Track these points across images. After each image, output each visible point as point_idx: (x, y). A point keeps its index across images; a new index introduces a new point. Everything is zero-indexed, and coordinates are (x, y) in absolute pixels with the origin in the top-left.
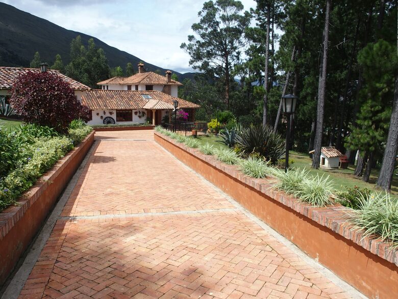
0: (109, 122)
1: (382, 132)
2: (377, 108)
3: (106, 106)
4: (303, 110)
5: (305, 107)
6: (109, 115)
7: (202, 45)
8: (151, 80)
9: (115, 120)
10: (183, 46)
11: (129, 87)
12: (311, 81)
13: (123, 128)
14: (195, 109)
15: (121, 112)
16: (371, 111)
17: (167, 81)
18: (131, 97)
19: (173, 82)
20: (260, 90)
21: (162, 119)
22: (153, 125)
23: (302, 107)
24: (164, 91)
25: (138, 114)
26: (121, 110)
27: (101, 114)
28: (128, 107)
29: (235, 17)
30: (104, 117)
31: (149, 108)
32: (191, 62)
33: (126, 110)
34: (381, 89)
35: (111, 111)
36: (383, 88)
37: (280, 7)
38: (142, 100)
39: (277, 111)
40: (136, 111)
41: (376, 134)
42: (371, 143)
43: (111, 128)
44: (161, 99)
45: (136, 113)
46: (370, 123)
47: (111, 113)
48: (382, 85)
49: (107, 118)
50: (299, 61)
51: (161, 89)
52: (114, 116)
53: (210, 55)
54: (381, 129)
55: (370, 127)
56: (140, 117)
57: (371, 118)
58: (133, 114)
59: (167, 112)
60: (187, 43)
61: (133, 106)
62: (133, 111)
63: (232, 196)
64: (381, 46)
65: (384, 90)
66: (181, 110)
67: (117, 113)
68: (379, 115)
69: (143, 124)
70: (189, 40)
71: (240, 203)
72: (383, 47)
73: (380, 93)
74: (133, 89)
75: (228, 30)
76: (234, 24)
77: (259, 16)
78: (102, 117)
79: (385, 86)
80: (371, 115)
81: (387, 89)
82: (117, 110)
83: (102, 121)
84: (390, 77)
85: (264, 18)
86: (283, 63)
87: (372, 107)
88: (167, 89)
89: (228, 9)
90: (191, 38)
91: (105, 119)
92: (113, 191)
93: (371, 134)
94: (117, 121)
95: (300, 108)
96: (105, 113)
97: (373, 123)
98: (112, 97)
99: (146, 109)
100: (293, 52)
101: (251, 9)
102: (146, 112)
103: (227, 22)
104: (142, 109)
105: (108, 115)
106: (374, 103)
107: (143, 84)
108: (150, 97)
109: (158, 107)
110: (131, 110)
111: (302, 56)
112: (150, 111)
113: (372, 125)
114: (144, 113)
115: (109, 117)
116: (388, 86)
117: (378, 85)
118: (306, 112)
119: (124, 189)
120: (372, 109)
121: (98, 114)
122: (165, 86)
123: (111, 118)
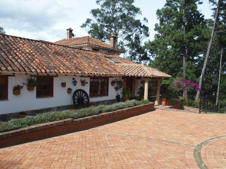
9: (88, 93)
17: (112, 46)
25: (116, 85)
27: (69, 85)
30: (74, 89)
35: (83, 79)
40: (113, 79)
45: (113, 83)
47: (83, 83)
49: (77, 91)
52: (87, 89)
56: (116, 89)
58: (110, 84)
59: (142, 82)
62: (110, 80)
67: (91, 83)
78: (69, 90)
83: (71, 97)
91: (75, 94)
96: (75, 83)
102: (122, 80)
105: (79, 86)
110: (108, 78)
115: (81, 90)
121: (64, 85)
123: (84, 91)
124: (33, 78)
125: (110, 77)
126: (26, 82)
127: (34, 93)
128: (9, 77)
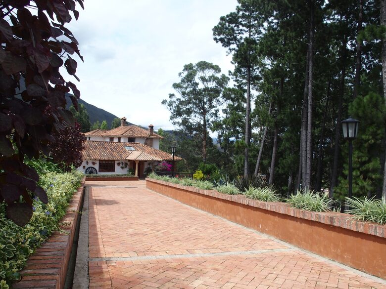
0: (91, 172)
1: (370, 182)
2: (364, 159)
3: (89, 156)
4: (283, 163)
5: (284, 161)
6: (91, 165)
7: (181, 103)
8: (133, 133)
9: (98, 170)
10: (164, 102)
11: (112, 139)
12: (289, 137)
13: (105, 178)
14: (177, 161)
15: (104, 162)
16: (358, 161)
17: (149, 134)
18: (114, 148)
19: (155, 135)
20: (241, 144)
21: (144, 170)
22: (136, 175)
23: (281, 160)
24: (146, 144)
25: (121, 165)
26: (104, 160)
27: (84, 164)
28: (111, 158)
29: (213, 78)
30: (87, 167)
31: (132, 159)
32: (172, 118)
33: (109, 160)
34: (367, 141)
35: (94, 161)
36: (368, 140)
37: (256, 70)
38: (125, 152)
39: (255, 165)
40: (118, 162)
41: (365, 184)
42: (361, 193)
43: (93, 178)
44: (144, 150)
45: (119, 164)
46: (359, 173)
47: (94, 163)
48: (367, 137)
49: (89, 168)
50: (279, 117)
51: (144, 141)
52: (97, 167)
53: (189, 112)
54: (369, 179)
55: (359, 177)
56: (122, 168)
57: (358, 169)
58: (116, 166)
59: (149, 164)
60: (169, 100)
61: (116, 156)
62: (116, 162)
63: (277, 236)
64: (371, 98)
65: (370, 142)
66: (164, 161)
67: (99, 163)
68: (367, 165)
69: (125, 175)
70: (170, 97)
71: (290, 242)
72: (374, 99)
73: (366, 145)
74: (116, 140)
75: (206, 89)
76: (212, 85)
77: (236, 78)
78: (84, 167)
79: (371, 137)
80: (358, 166)
81: (373, 141)
82: (100, 160)
83: (85, 170)
84: (375, 129)
85: (242, 79)
86: (263, 118)
87: (358, 158)
88: (149, 142)
89: (207, 71)
90: (171, 96)
91: (87, 169)
92: (137, 231)
93: (360, 184)
94: (99, 171)
95: (279, 161)
96: (87, 163)
97: (361, 173)
98: (96, 148)
99: (129, 160)
100: (270, 111)
101: (230, 72)
102: (129, 163)
103: (205, 83)
104: (126, 160)
106: (361, 154)
107: (126, 136)
108: (132, 148)
109: (141, 158)
110: (114, 161)
111: (282, 112)
112: (133, 162)
113: (360, 175)
114: (126, 164)
115: (92, 167)
116: (373, 138)
117: (363, 137)
118: (286, 165)
119: (147, 230)
120: (360, 160)
122: (147, 138)
123: (94, 168)
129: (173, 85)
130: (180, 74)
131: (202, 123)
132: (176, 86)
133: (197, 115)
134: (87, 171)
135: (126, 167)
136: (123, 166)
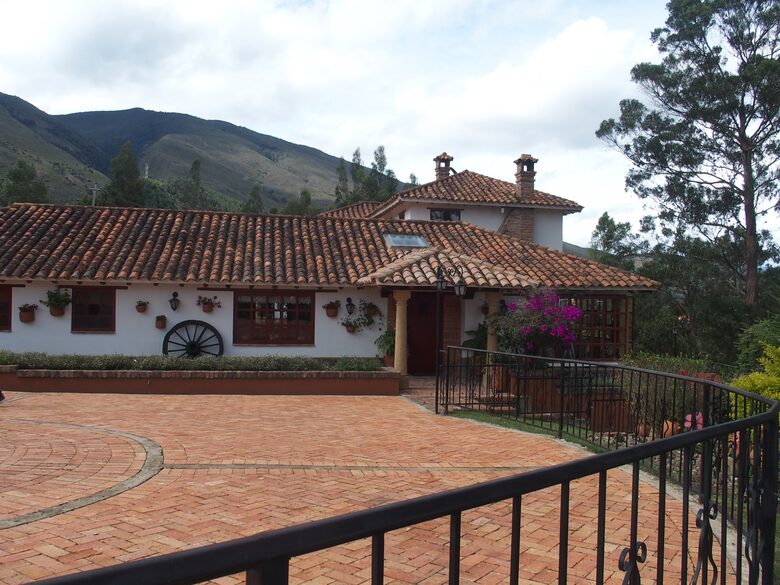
0: (190, 347)
3: (180, 268)
6: (198, 314)
10: (605, 129)
15: (260, 299)
17: (519, 194)
21: (465, 338)
25: (343, 314)
26: (252, 291)
30: (174, 319)
35: (209, 295)
38: (374, 253)
40: (331, 297)
45: (332, 310)
47: (208, 306)
49: (184, 324)
52: (223, 321)
56: (352, 328)
58: (321, 318)
62: (321, 301)
78: (161, 321)
83: (160, 336)
88: (517, 223)
91: (175, 330)
94: (237, 340)
105: (191, 310)
110: (311, 294)
114: (371, 311)
115: (198, 323)
121: (142, 307)
122: (510, 211)
123: (207, 326)
124: (63, 291)
125: (318, 291)
126: (46, 299)
127: (66, 322)
128: (13, 289)
129: (634, 70)
130: (656, 34)
131: (740, 182)
132: (642, 72)
133: (721, 161)
134: (173, 338)
135: (369, 323)
136: (353, 318)
